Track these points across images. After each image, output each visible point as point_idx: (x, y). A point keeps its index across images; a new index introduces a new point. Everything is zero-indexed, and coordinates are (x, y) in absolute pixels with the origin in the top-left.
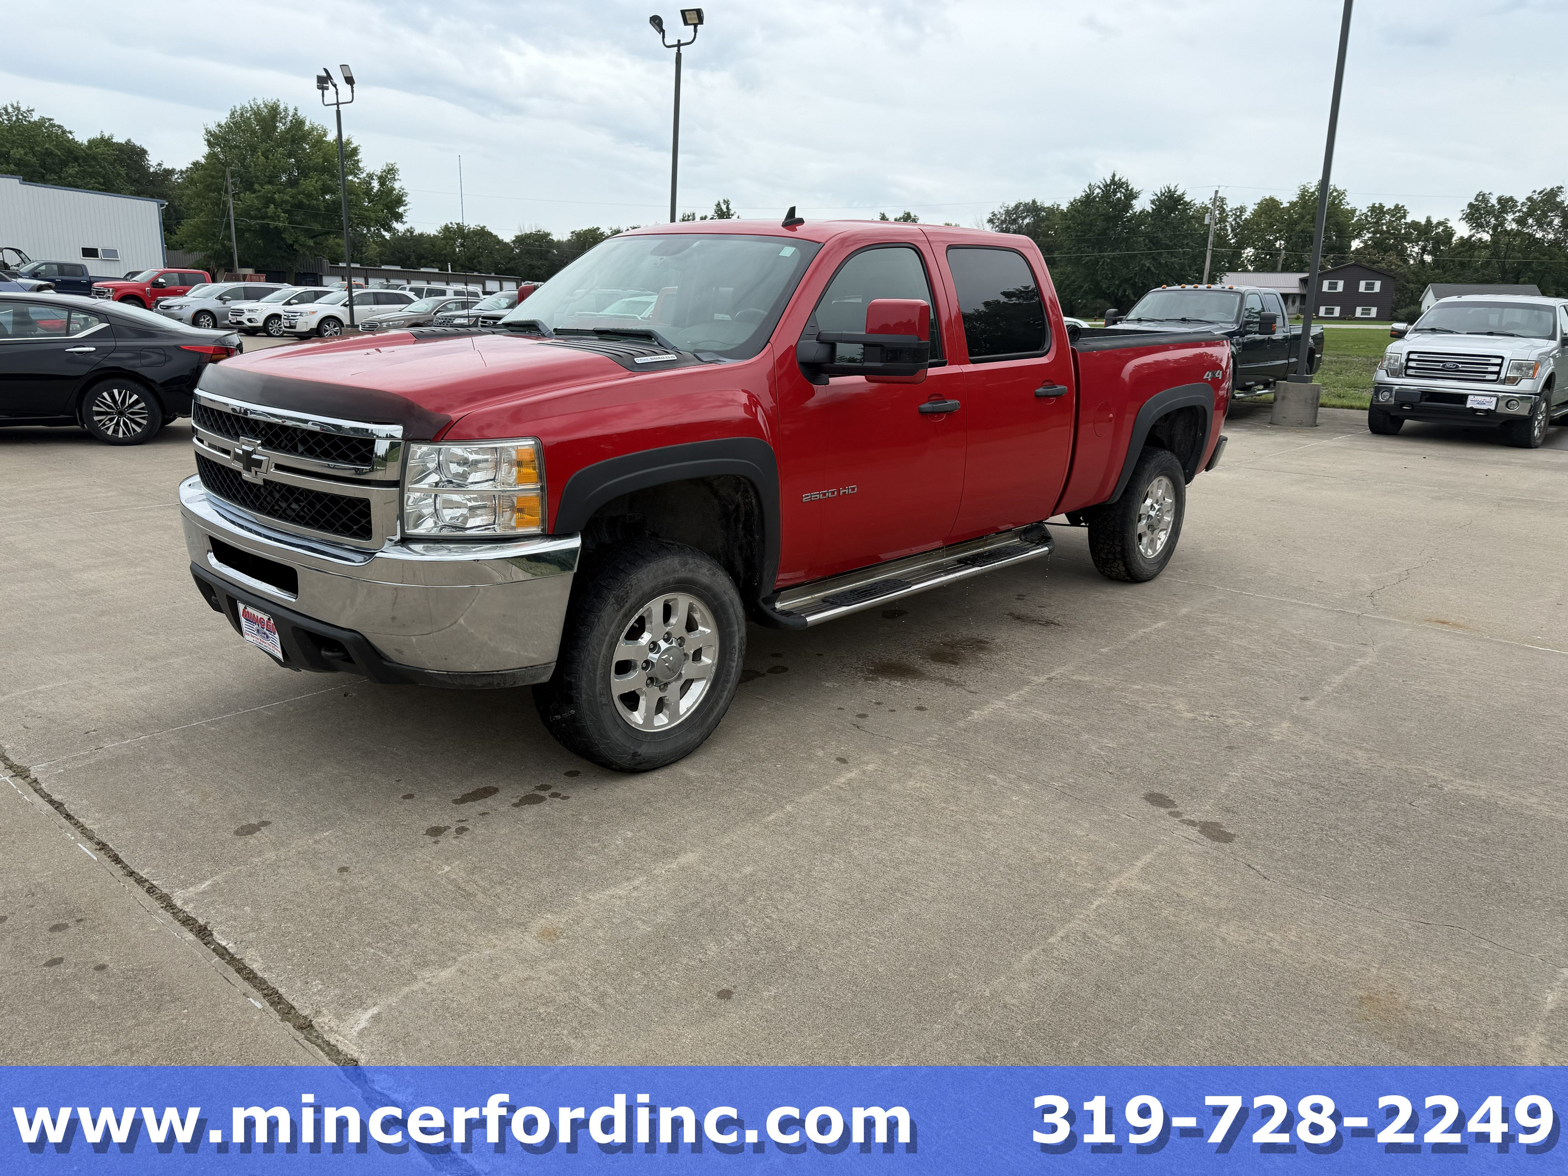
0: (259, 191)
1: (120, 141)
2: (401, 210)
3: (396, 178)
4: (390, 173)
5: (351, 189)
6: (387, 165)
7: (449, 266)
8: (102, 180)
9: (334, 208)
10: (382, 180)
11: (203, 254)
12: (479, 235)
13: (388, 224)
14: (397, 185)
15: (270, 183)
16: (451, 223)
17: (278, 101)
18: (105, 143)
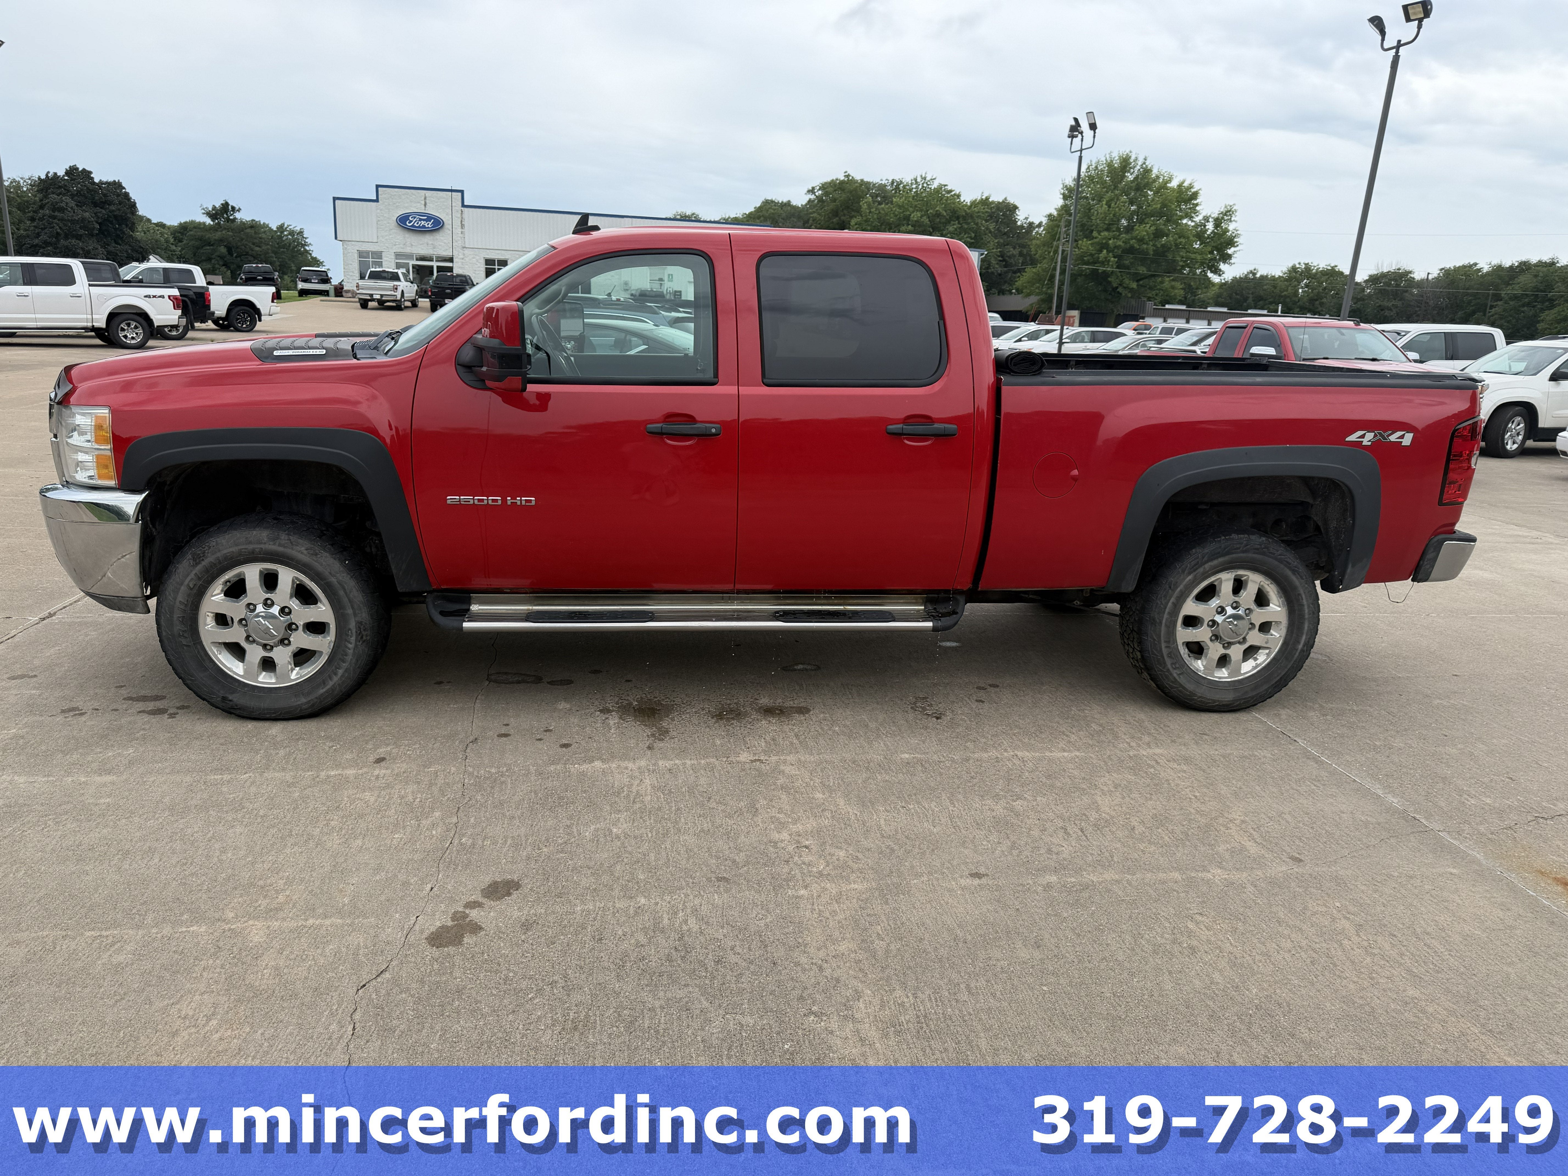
0: (1096, 238)
1: (996, 200)
2: (1230, 251)
3: (1233, 219)
4: (1228, 213)
5: (1183, 233)
6: (1226, 207)
7: (1280, 308)
8: (973, 235)
9: (1162, 252)
10: (1218, 222)
11: (1038, 298)
12: (1327, 275)
13: (1213, 266)
14: (1231, 227)
15: (1108, 230)
16: (1299, 264)
17: (1131, 152)
18: (985, 202)
